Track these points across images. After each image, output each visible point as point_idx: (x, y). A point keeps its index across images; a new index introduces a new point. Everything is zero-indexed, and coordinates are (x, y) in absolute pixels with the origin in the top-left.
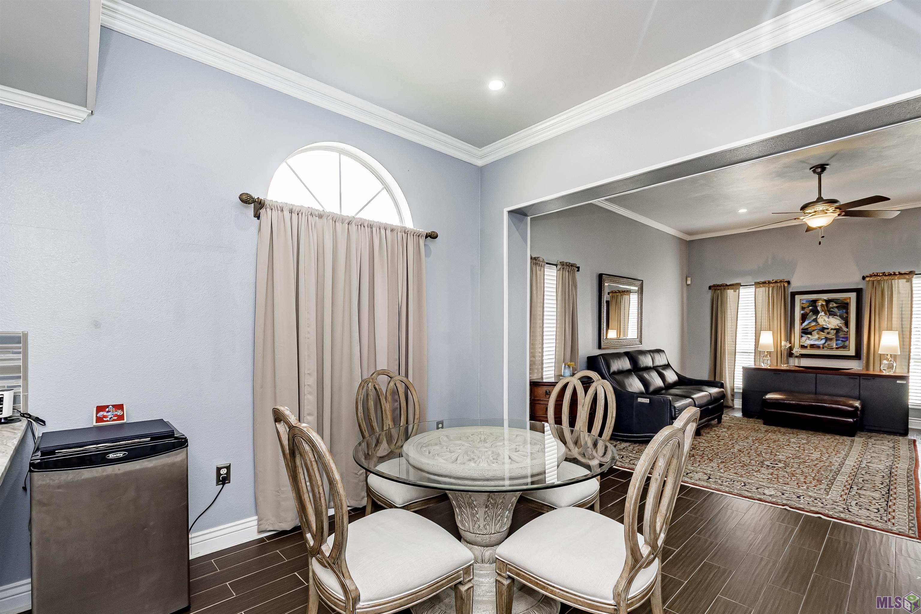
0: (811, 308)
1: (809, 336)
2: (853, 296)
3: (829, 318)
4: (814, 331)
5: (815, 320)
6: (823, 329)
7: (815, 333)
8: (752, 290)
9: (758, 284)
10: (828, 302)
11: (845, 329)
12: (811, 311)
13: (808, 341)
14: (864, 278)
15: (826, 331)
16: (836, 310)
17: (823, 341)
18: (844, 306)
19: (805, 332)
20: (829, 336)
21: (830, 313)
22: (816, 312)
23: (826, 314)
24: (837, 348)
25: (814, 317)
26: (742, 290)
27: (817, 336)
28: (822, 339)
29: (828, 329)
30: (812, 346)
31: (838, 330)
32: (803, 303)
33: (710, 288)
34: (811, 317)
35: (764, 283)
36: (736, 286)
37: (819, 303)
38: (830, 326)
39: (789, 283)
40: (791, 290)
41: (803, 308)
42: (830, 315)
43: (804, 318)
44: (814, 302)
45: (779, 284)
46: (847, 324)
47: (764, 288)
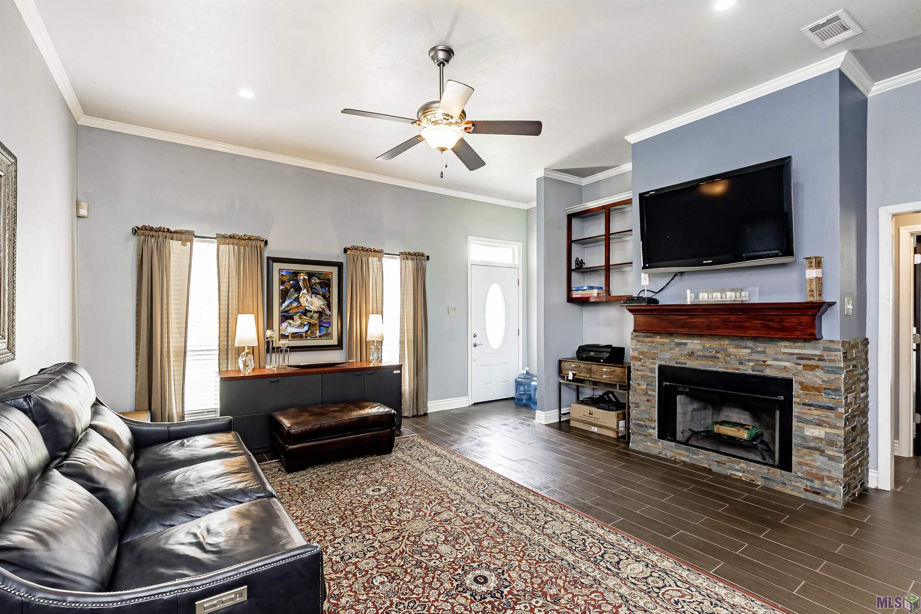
0: (291, 282)
1: (291, 321)
2: (334, 270)
3: (311, 297)
4: (296, 314)
5: (297, 299)
6: (306, 312)
7: (296, 317)
8: (212, 246)
9: (223, 239)
10: (310, 275)
11: (328, 312)
12: (292, 286)
13: (290, 329)
14: (346, 250)
15: (309, 314)
16: (318, 287)
17: (306, 328)
18: (326, 283)
19: (286, 317)
20: (312, 321)
21: (313, 292)
22: (298, 289)
23: (308, 291)
24: (320, 337)
25: (296, 296)
26: (197, 244)
27: (299, 322)
28: (304, 326)
29: (311, 311)
30: (295, 336)
31: (321, 313)
32: (282, 275)
33: (135, 231)
34: (293, 295)
35: (232, 237)
36: (190, 236)
37: (302, 277)
38: (313, 308)
39: (266, 243)
40: (266, 255)
41: (282, 282)
42: (313, 293)
43: (284, 295)
44: (296, 274)
45: (254, 243)
46: (329, 306)
47: (231, 246)
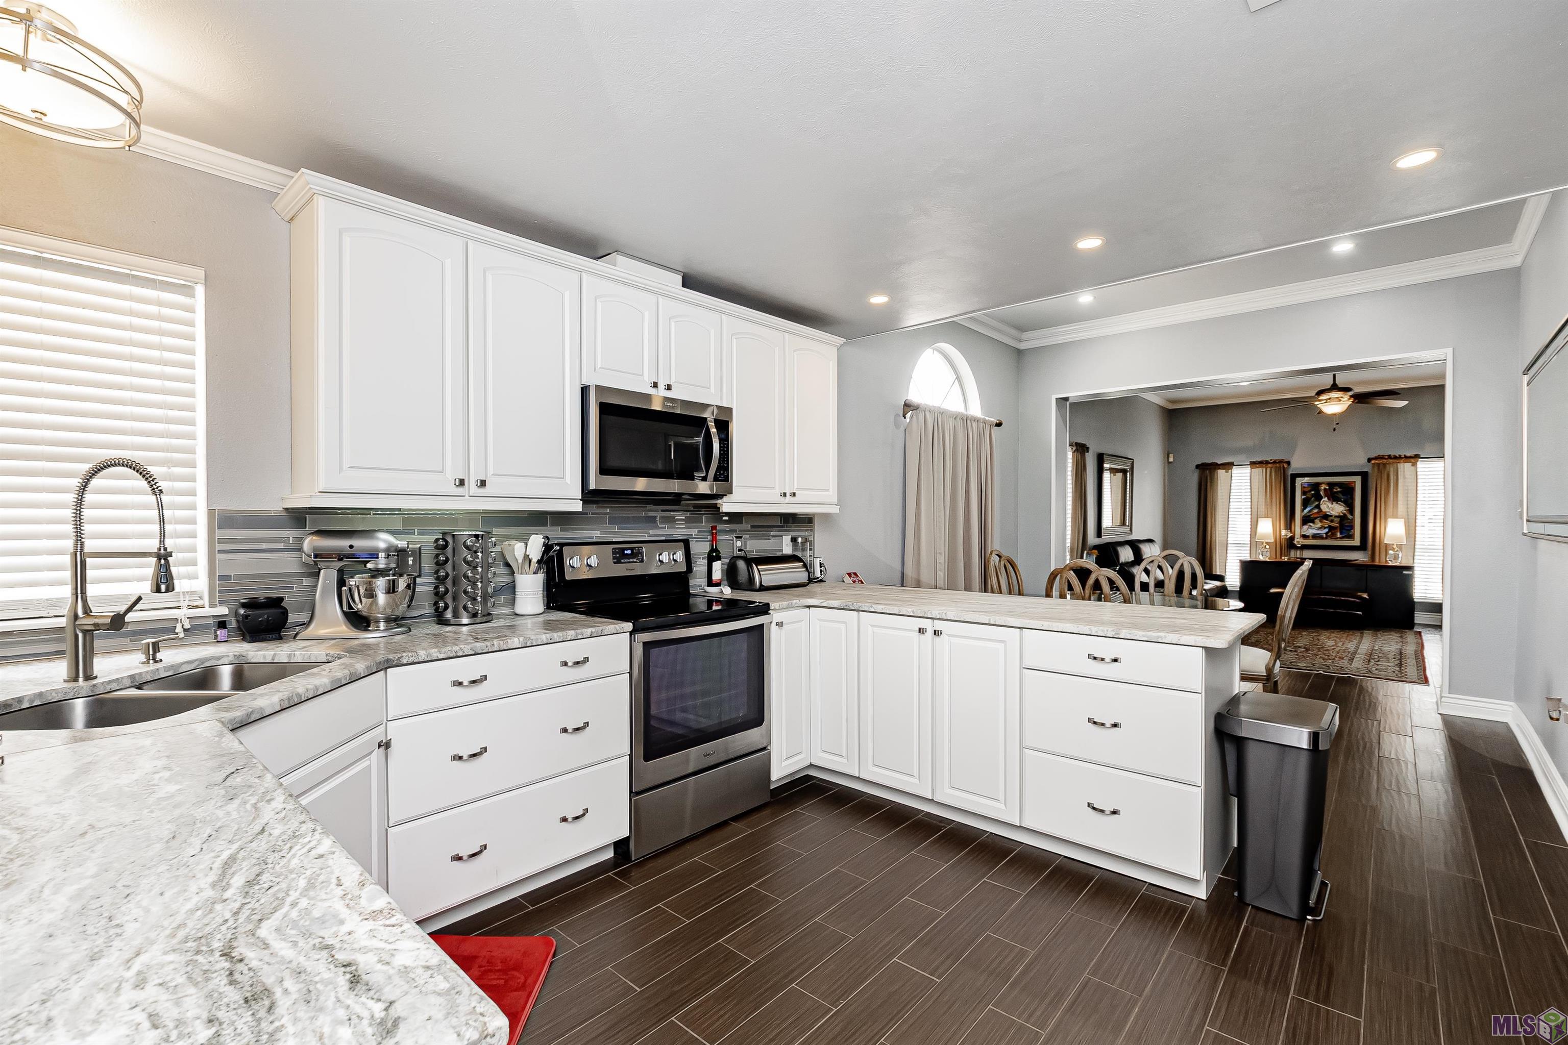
0: (1313, 492)
1: (1311, 524)
2: (1358, 480)
3: (1332, 504)
4: (1316, 518)
5: (1318, 507)
6: (1326, 517)
7: (1317, 521)
8: (1247, 470)
9: (1253, 464)
10: (1331, 485)
11: (1350, 517)
12: (1313, 495)
13: (1311, 530)
14: (1369, 460)
15: (1330, 518)
16: (1340, 496)
17: (1327, 530)
18: (1348, 490)
20: (1332, 524)
21: (1334, 498)
23: (1329, 499)
24: (1340, 538)
25: (1317, 503)
26: (1236, 471)
27: (1319, 525)
28: (1325, 528)
29: (1331, 516)
30: (1315, 537)
31: (1343, 518)
32: (1305, 487)
33: (1198, 467)
35: (1261, 463)
36: (1228, 466)
37: (1323, 487)
38: (1334, 513)
39: (1289, 463)
40: (1290, 472)
41: (1304, 493)
42: (1334, 501)
44: (1316, 486)
45: (1278, 465)
46: (1351, 511)
47: (1260, 469)
